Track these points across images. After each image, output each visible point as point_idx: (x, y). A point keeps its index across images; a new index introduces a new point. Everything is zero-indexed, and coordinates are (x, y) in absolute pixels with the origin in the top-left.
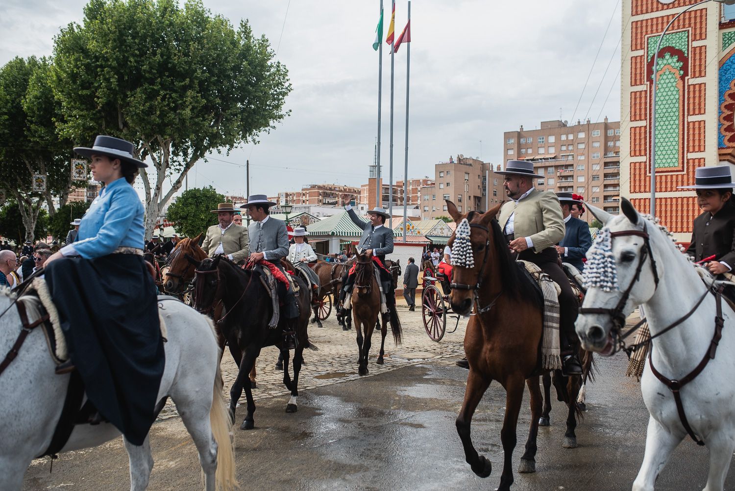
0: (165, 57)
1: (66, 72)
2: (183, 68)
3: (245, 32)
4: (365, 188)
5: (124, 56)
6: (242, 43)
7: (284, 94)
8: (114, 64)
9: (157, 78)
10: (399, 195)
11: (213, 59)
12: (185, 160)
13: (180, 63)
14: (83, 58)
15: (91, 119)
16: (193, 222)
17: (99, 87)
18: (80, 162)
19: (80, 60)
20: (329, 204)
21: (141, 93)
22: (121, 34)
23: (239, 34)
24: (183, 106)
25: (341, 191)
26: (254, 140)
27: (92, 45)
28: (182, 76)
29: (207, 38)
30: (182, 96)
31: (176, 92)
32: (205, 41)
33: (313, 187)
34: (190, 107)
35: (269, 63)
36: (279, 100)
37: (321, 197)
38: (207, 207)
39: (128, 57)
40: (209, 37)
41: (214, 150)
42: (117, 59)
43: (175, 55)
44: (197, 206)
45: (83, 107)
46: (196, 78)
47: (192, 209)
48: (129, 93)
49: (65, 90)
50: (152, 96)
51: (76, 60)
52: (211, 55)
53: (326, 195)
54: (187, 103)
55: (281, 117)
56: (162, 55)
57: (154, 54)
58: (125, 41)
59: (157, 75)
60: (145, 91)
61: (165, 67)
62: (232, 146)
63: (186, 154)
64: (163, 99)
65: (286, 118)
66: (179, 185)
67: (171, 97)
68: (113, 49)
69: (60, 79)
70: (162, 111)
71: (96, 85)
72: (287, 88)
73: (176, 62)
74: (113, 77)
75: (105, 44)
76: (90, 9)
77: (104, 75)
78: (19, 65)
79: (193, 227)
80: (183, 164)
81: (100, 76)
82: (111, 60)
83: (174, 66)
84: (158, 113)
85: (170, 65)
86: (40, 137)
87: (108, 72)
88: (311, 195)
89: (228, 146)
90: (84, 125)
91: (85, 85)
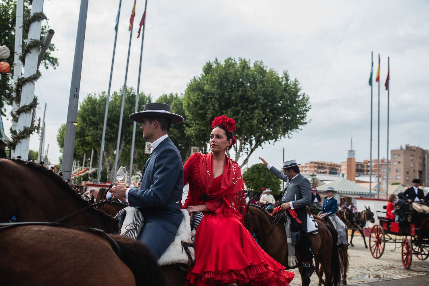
0: (243, 92)
1: (192, 101)
2: (253, 98)
3: (286, 77)
4: (344, 164)
5: (222, 92)
6: (283, 83)
7: (307, 111)
8: (217, 96)
9: (239, 103)
10: (365, 169)
11: (269, 92)
12: (251, 148)
13: (251, 95)
14: (202, 94)
15: (203, 126)
16: (257, 182)
17: (209, 109)
18: (195, 148)
19: (200, 95)
20: (321, 173)
21: (230, 112)
22: (221, 81)
23: (282, 78)
24: (252, 119)
25: (328, 165)
26: (289, 137)
27: (206, 87)
28: (252, 102)
29: (266, 81)
30: (252, 113)
31: (248, 110)
32: (265, 83)
33: (312, 163)
34: (257, 119)
35: (299, 94)
36: (304, 114)
37: (316, 169)
38: (265, 174)
39: (224, 93)
40: (267, 81)
41: (267, 142)
42: (219, 94)
43: (249, 91)
44: (259, 174)
45: (199, 119)
46: (260, 103)
47: (256, 175)
48: (224, 112)
49: (191, 110)
50: (236, 113)
51: (198, 95)
52: (268, 91)
53: (319, 167)
54: (255, 117)
55: (305, 123)
56: (242, 91)
57: (238, 91)
58: (223, 84)
59: (239, 102)
60: (232, 111)
61: (243, 98)
62: (276, 140)
63: (251, 144)
64: (242, 114)
65: (308, 124)
66: (247, 161)
67: (246, 114)
68: (217, 89)
69: (189, 105)
70: (241, 121)
71: (207, 107)
72: (309, 108)
73: (249, 95)
74: (216, 104)
75: (213, 86)
76: (206, 69)
77: (211, 102)
78: (165, 98)
79: (257, 185)
80: (250, 149)
81: (209, 103)
82: (216, 95)
83: (248, 97)
84: (239, 122)
85: (246, 97)
86: (174, 134)
87: (214, 101)
88: (310, 167)
89: (274, 140)
90: (199, 129)
91: (202, 108)
